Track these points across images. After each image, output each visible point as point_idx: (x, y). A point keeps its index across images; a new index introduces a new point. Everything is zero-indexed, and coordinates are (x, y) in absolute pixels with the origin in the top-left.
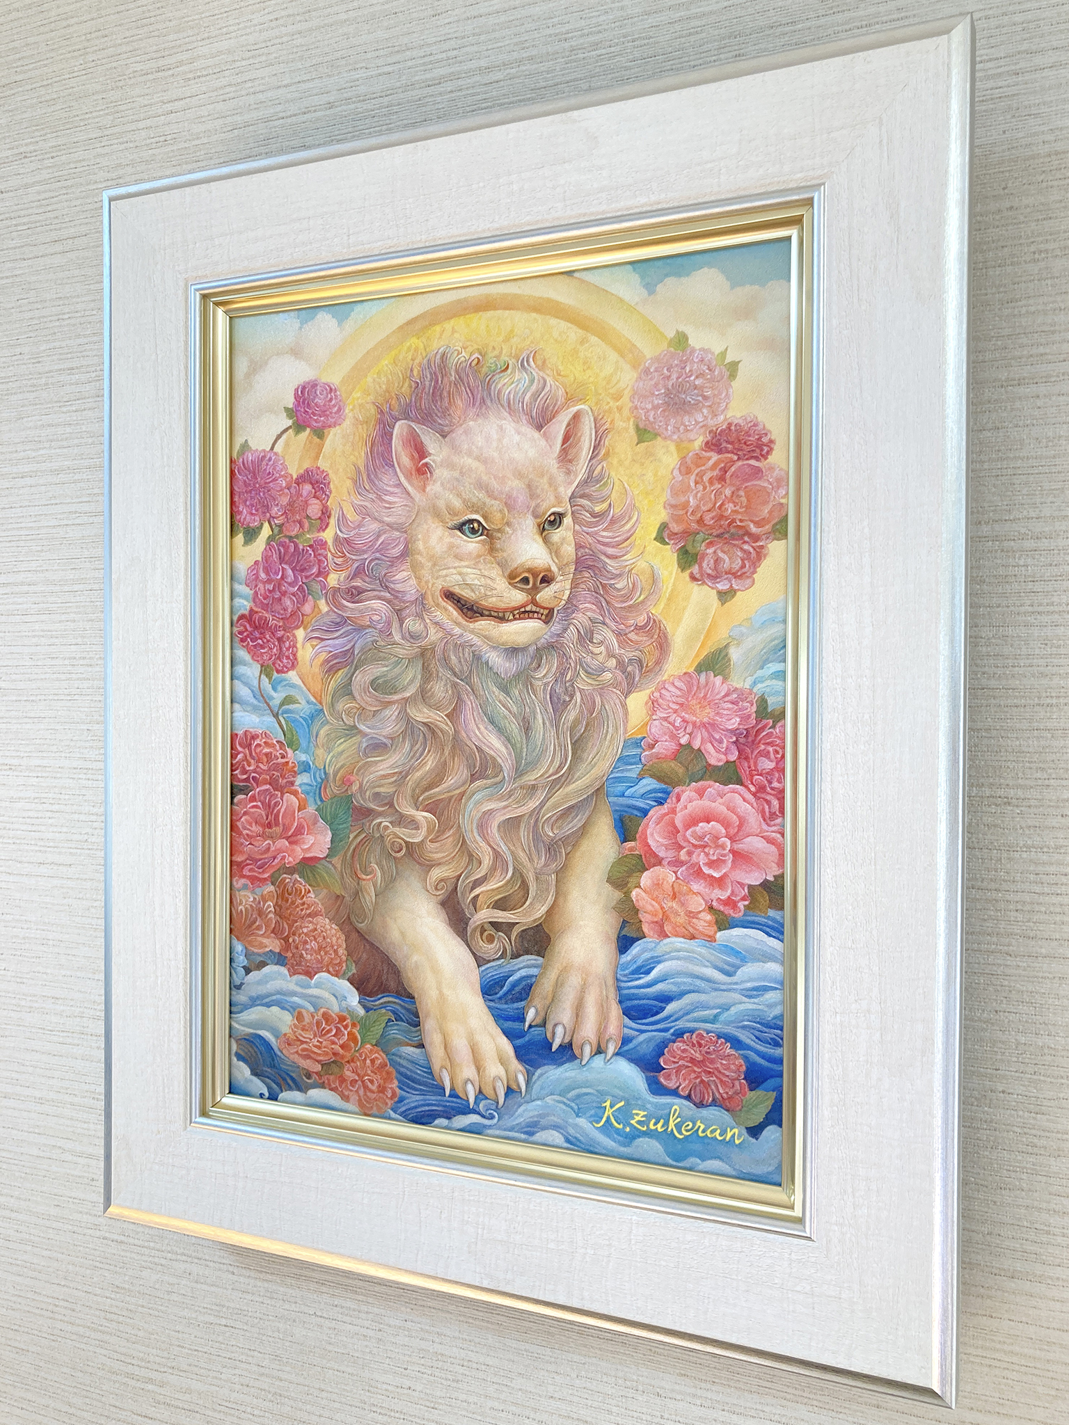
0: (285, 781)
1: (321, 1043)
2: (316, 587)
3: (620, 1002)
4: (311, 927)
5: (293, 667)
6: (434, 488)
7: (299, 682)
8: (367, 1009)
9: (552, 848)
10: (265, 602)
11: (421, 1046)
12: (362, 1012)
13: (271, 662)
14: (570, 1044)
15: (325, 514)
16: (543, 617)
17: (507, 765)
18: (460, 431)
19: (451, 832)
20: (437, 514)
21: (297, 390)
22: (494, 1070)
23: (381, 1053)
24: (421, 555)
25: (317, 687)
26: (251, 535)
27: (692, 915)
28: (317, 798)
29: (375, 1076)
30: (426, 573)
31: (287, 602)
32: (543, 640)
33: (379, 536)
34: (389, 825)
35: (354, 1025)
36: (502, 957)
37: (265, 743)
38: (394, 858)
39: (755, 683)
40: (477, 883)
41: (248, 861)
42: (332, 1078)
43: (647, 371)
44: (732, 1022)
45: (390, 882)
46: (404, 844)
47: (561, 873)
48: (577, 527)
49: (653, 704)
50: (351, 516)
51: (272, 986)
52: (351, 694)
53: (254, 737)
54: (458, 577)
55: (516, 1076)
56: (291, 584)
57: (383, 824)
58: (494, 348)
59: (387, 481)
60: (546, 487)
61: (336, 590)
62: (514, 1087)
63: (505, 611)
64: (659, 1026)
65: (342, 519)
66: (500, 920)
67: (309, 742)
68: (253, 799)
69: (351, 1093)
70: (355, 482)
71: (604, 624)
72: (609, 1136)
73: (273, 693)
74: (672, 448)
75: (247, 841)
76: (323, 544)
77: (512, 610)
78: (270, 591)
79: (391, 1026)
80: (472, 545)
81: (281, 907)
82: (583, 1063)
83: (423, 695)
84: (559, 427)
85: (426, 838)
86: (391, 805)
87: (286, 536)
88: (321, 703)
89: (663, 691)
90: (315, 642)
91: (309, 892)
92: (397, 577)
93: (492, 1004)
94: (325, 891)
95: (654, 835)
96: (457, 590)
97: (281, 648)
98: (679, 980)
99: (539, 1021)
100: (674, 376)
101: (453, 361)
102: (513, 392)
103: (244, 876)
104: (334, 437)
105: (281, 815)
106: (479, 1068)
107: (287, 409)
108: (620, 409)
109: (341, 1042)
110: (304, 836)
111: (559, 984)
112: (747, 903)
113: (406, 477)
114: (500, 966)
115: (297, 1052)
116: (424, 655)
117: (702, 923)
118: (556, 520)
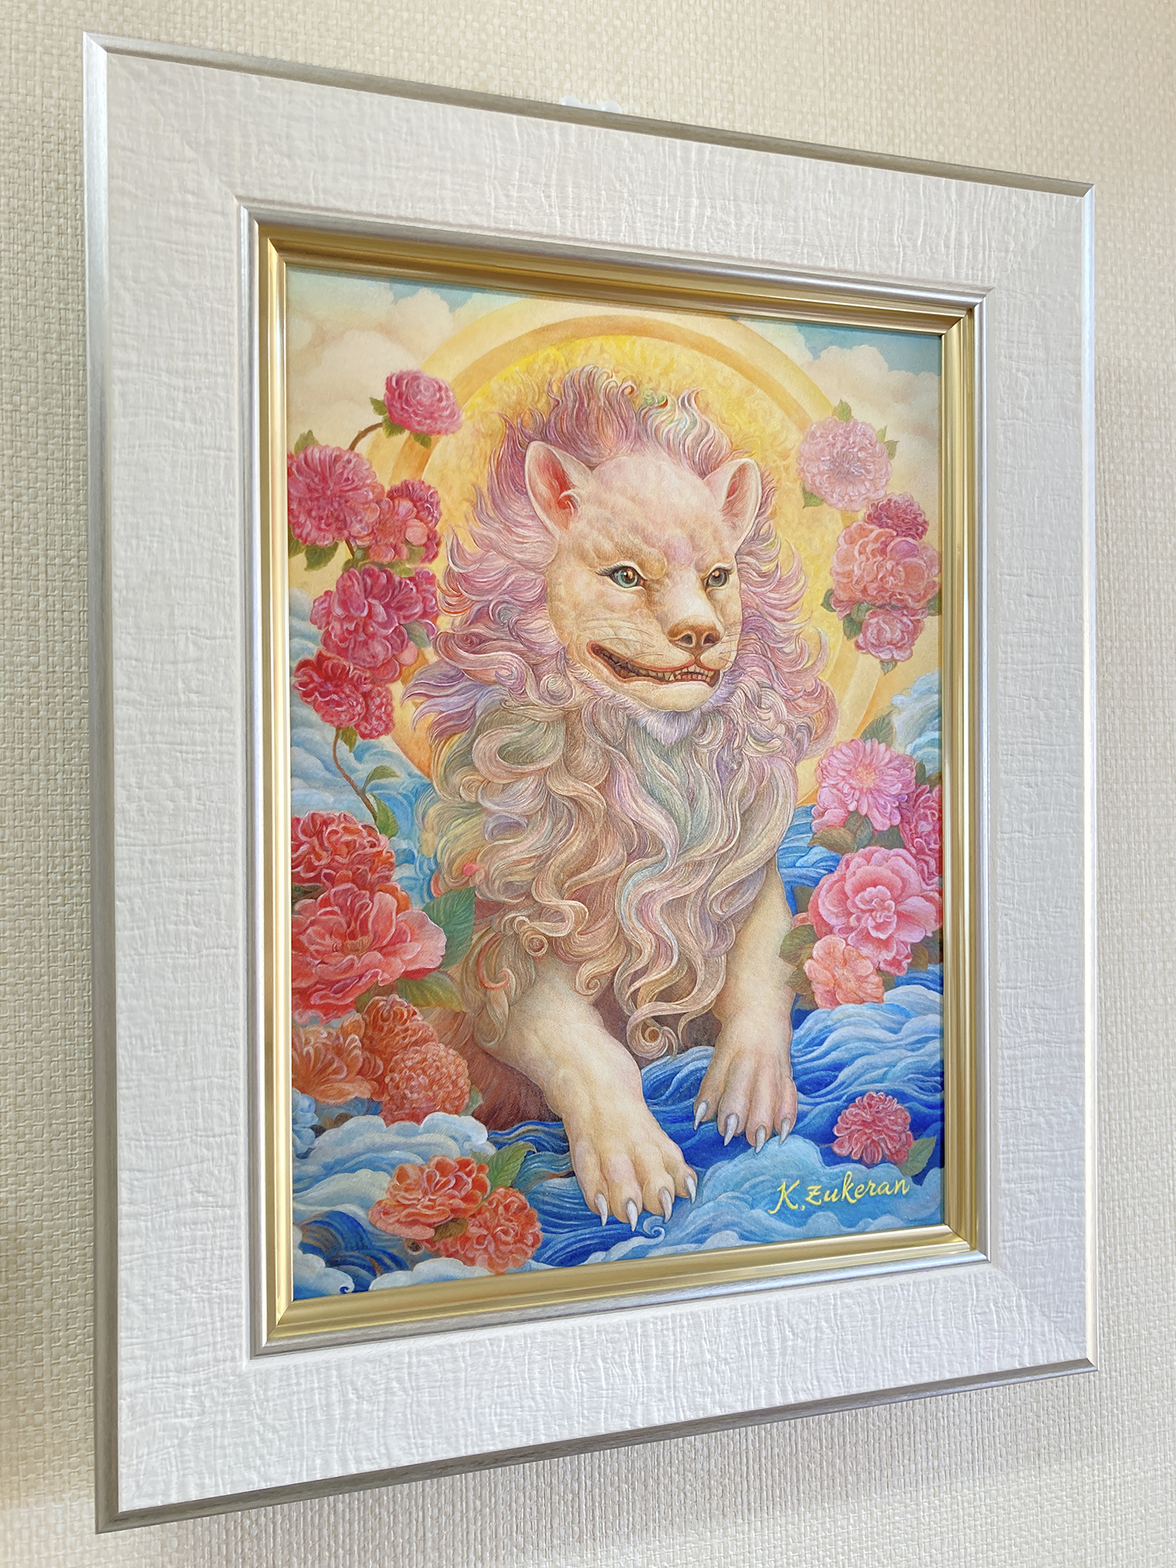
0: (377, 875)
1: (433, 1201)
2: (420, 630)
3: (794, 1079)
4: (418, 1057)
5: (387, 730)
6: (578, 525)
7: (397, 750)
8: (499, 1145)
9: (721, 928)
10: (342, 645)
11: (571, 1174)
12: (491, 1150)
13: (352, 723)
14: (744, 1134)
15: (432, 543)
16: (708, 680)
17: (669, 839)
18: (611, 464)
19: (605, 920)
20: (583, 556)
21: (389, 380)
22: (661, 1181)
23: (518, 1194)
24: (563, 602)
25: (424, 757)
26: (318, 557)
27: (862, 979)
28: (425, 894)
29: (510, 1224)
30: (568, 623)
31: (378, 648)
32: (707, 705)
33: (507, 575)
34: (527, 920)
35: (481, 1169)
36: (669, 1052)
37: (345, 828)
38: (533, 958)
39: (915, 750)
40: (636, 976)
41: (318, 986)
42: (450, 1240)
43: (813, 435)
44: (898, 1077)
45: (528, 987)
46: (545, 941)
47: (731, 954)
48: (744, 586)
49: (823, 771)
50: (469, 547)
51: (357, 1145)
52: (471, 764)
53: (326, 823)
54: (611, 632)
55: (685, 1182)
56: (384, 625)
57: (517, 919)
58: (650, 379)
59: (517, 509)
60: (711, 539)
61: (448, 637)
62: (683, 1194)
63: (664, 670)
64: (830, 1097)
65: (456, 551)
66: (664, 1013)
67: (412, 825)
68: (326, 902)
69: (478, 1253)
70: (475, 507)
71: (773, 689)
72: (784, 1221)
73: (354, 763)
74: (838, 515)
75: (316, 959)
76: (430, 579)
77: (673, 671)
78: (350, 633)
79: (533, 1158)
80: (627, 595)
81: (371, 1039)
82: (758, 1150)
83: (567, 764)
84: (724, 477)
85: (575, 930)
86: (529, 895)
87: (373, 563)
88: (429, 776)
89: (831, 758)
90: (419, 700)
91: (415, 1013)
92: (531, 626)
93: (657, 1108)
94: (438, 1009)
95: (825, 904)
96: (607, 645)
97: (367, 706)
98: (851, 1046)
99: (710, 1115)
100: (839, 445)
101: (602, 383)
102: (672, 431)
103: (312, 1007)
104: (444, 448)
105: (371, 920)
106: (642, 1183)
107: (374, 402)
108: (787, 468)
109: (463, 1193)
110: (407, 944)
111: (731, 1071)
112: (909, 961)
113: (544, 509)
114: (665, 1065)
115: (398, 1221)
116: (568, 718)
117: (871, 986)
118: (721, 576)
